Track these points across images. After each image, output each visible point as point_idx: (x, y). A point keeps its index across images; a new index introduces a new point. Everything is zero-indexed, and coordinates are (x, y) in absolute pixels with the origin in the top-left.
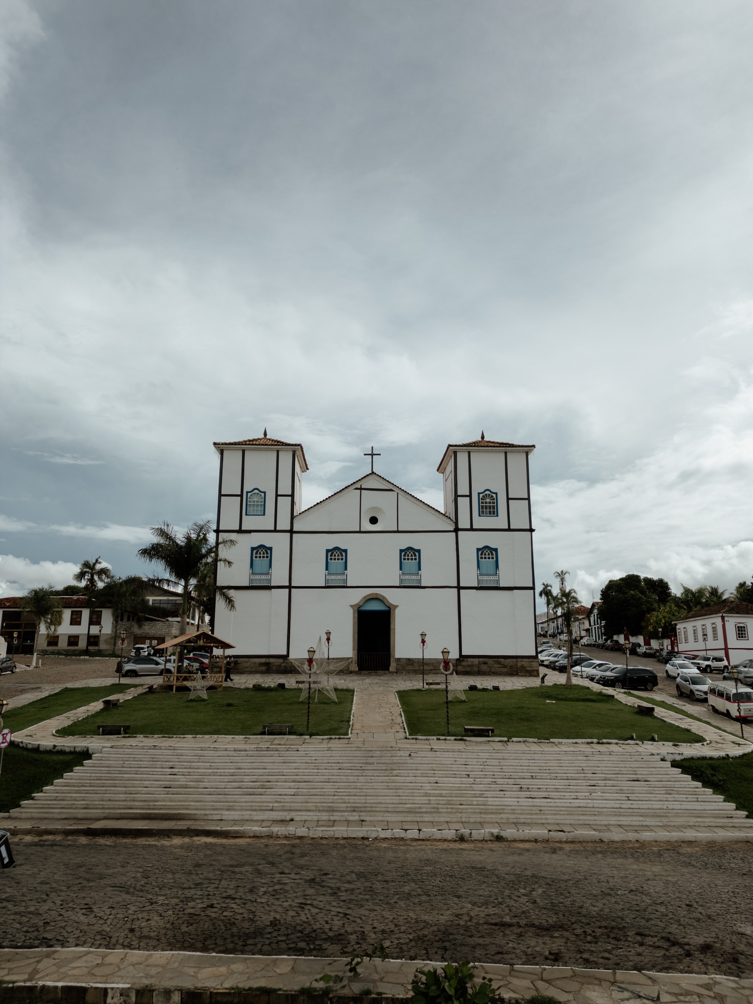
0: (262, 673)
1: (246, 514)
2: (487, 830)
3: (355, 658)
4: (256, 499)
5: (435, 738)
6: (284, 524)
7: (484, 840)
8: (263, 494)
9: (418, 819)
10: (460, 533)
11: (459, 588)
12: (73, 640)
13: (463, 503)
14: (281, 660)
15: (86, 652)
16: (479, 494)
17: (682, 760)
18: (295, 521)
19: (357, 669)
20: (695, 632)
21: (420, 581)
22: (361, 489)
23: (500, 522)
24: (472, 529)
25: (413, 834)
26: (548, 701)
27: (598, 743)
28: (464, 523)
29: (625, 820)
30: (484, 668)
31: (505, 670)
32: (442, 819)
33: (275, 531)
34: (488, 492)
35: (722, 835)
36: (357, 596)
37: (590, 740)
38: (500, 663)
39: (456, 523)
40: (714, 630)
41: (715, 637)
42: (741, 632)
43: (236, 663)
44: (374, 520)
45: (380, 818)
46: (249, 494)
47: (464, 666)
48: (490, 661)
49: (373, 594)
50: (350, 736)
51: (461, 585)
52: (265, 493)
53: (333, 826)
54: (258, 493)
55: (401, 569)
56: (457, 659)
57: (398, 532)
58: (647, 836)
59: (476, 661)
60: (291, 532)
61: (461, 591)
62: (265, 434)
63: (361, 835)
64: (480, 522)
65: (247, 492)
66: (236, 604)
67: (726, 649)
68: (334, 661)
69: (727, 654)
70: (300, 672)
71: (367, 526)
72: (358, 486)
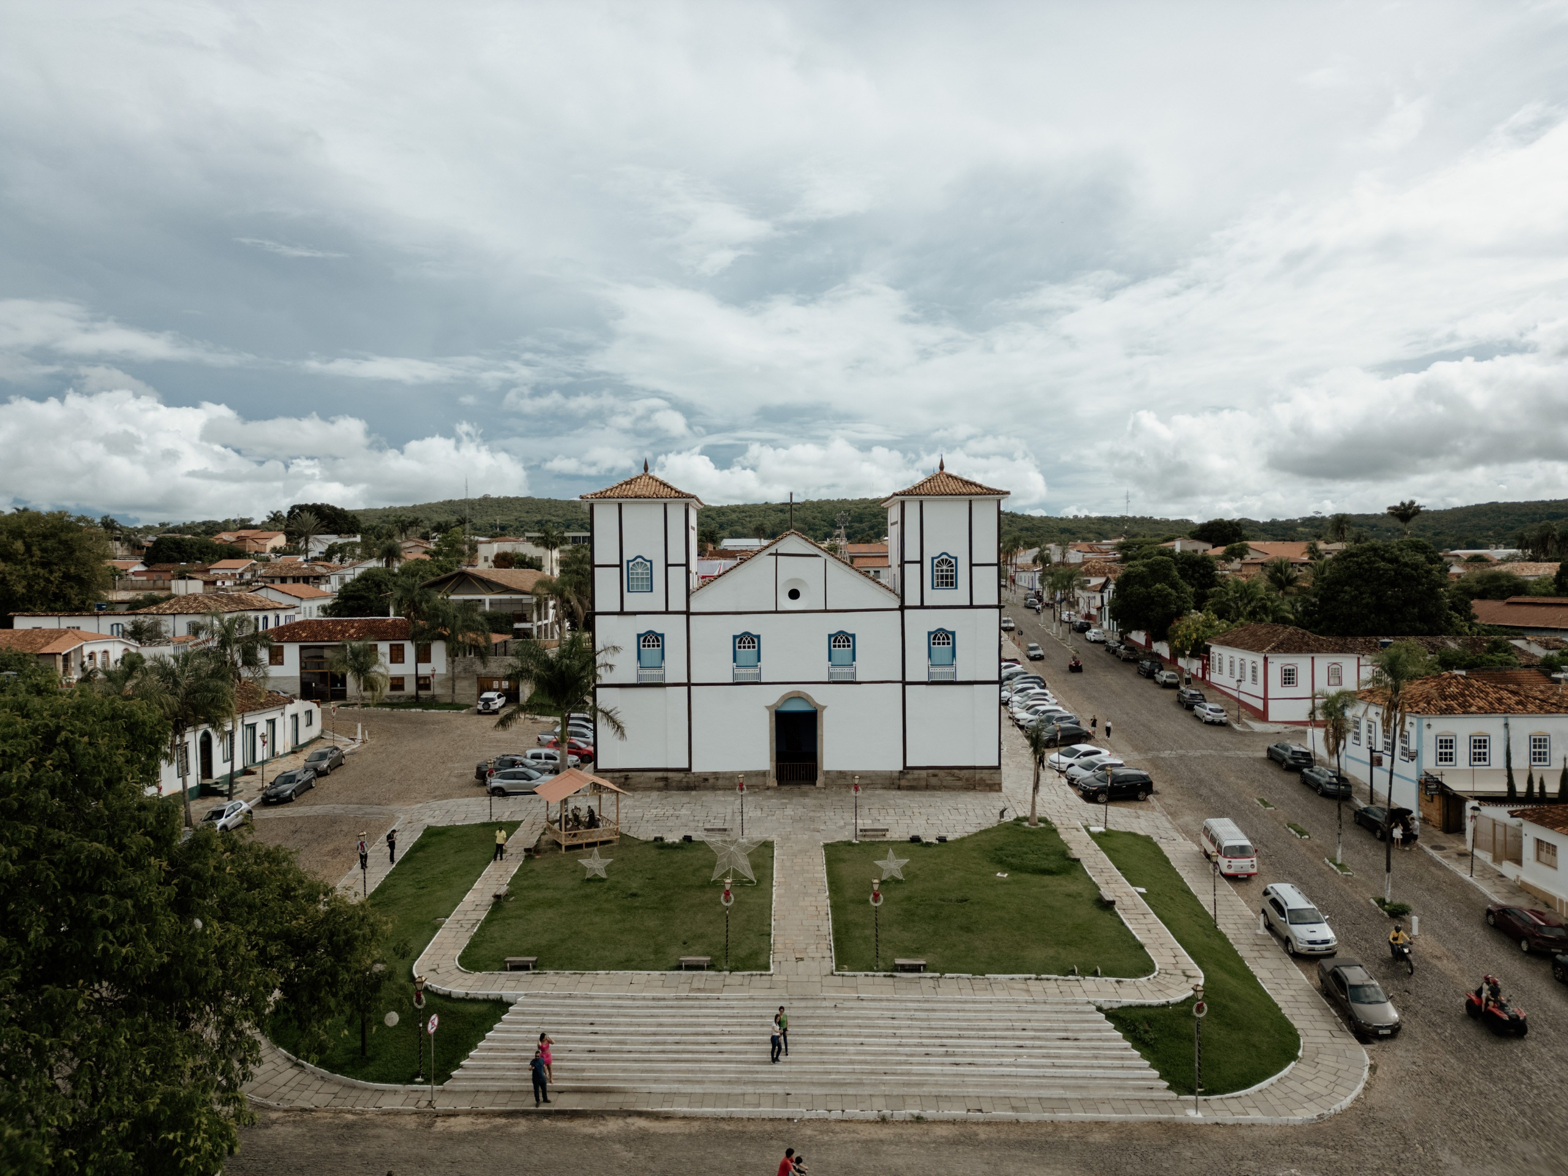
0: (659, 789)
1: (629, 591)
2: (909, 1111)
3: (773, 772)
4: (640, 571)
5: (863, 973)
6: (677, 602)
7: (905, 1122)
8: (648, 564)
9: (843, 1092)
11: (904, 683)
12: (397, 683)
13: (912, 571)
14: (682, 775)
15: (416, 701)
16: (933, 559)
18: (692, 598)
19: (776, 784)
20: (1232, 664)
21: (854, 674)
22: (777, 554)
23: (960, 595)
24: (922, 606)
25: (836, 1114)
26: (999, 874)
27: (1037, 979)
28: (912, 598)
29: (1044, 1093)
30: (934, 781)
31: (959, 783)
32: (866, 1093)
33: (667, 612)
34: (944, 557)
36: (773, 696)
37: (1028, 976)
38: (953, 775)
39: (902, 598)
40: (1254, 670)
41: (1254, 679)
42: (1289, 678)
43: (627, 778)
44: (794, 596)
45: (805, 1092)
46: (631, 564)
47: (909, 780)
48: (941, 773)
49: (794, 692)
50: (772, 972)
51: (908, 679)
52: (651, 562)
53: (759, 1105)
54: (642, 563)
55: (830, 660)
56: (901, 772)
57: (826, 611)
58: (1062, 1116)
59: (924, 773)
60: (688, 613)
61: (908, 687)
62: (646, 467)
63: (786, 1116)
64: (934, 597)
65: (628, 562)
66: (626, 732)
67: (1265, 699)
68: (748, 774)
69: (1266, 705)
70: (706, 788)
71: (787, 604)
72: (772, 550)
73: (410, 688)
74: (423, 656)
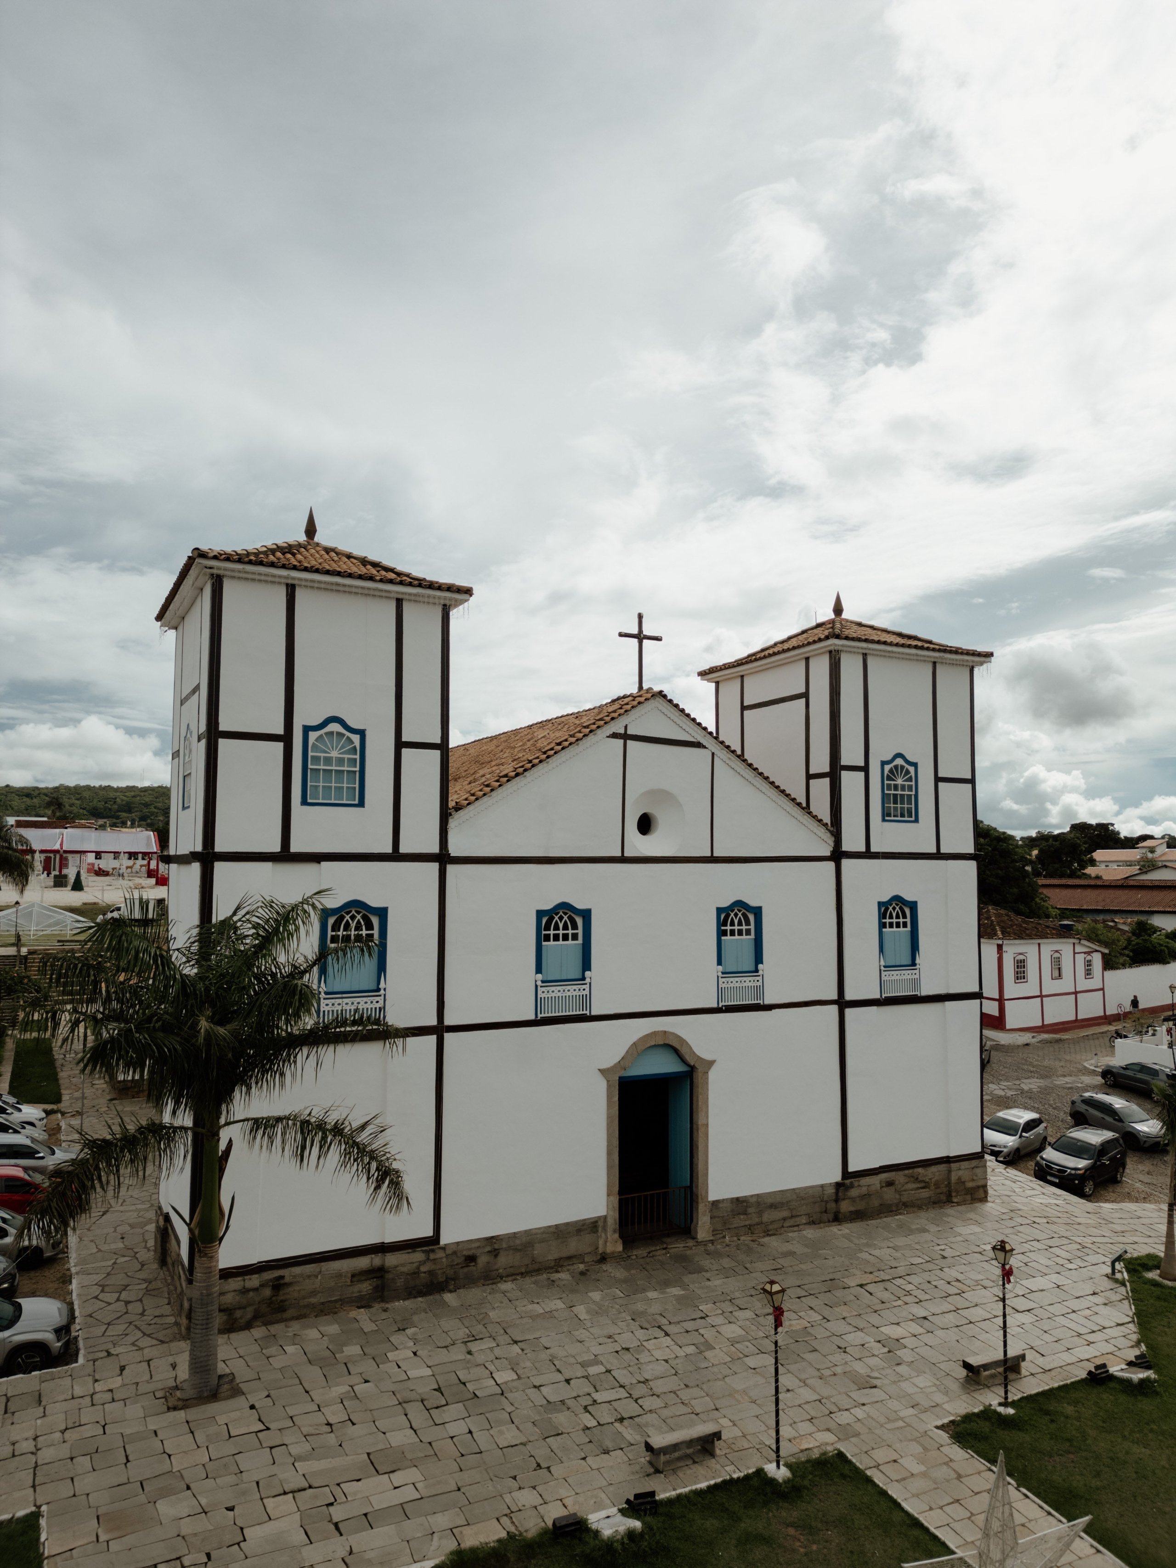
0: (363, 1303)
1: (304, 802)
3: (613, 1218)
4: (334, 754)
6: (421, 835)
8: (356, 738)
10: (846, 863)
11: (842, 1004)
13: (852, 786)
14: (418, 1256)
16: (883, 763)
18: (452, 824)
19: (620, 1248)
21: (761, 990)
22: (626, 737)
23: (922, 835)
24: (868, 854)
28: (852, 837)
30: (889, 1196)
31: (925, 1194)
33: (396, 856)
34: (899, 762)
36: (617, 1042)
38: (917, 1180)
39: (837, 836)
43: (278, 1285)
44: (645, 825)
46: (313, 736)
47: (853, 1200)
48: (899, 1177)
49: (655, 1033)
51: (849, 996)
52: (362, 733)
54: (340, 735)
55: (719, 963)
56: (838, 1185)
57: (712, 859)
59: (875, 1181)
60: (443, 859)
61: (848, 1012)
62: (311, 530)
64: (885, 835)
65: (307, 729)
68: (560, 1232)
69: (1002, 1009)
70: (471, 1282)
71: (639, 845)
72: (617, 727)
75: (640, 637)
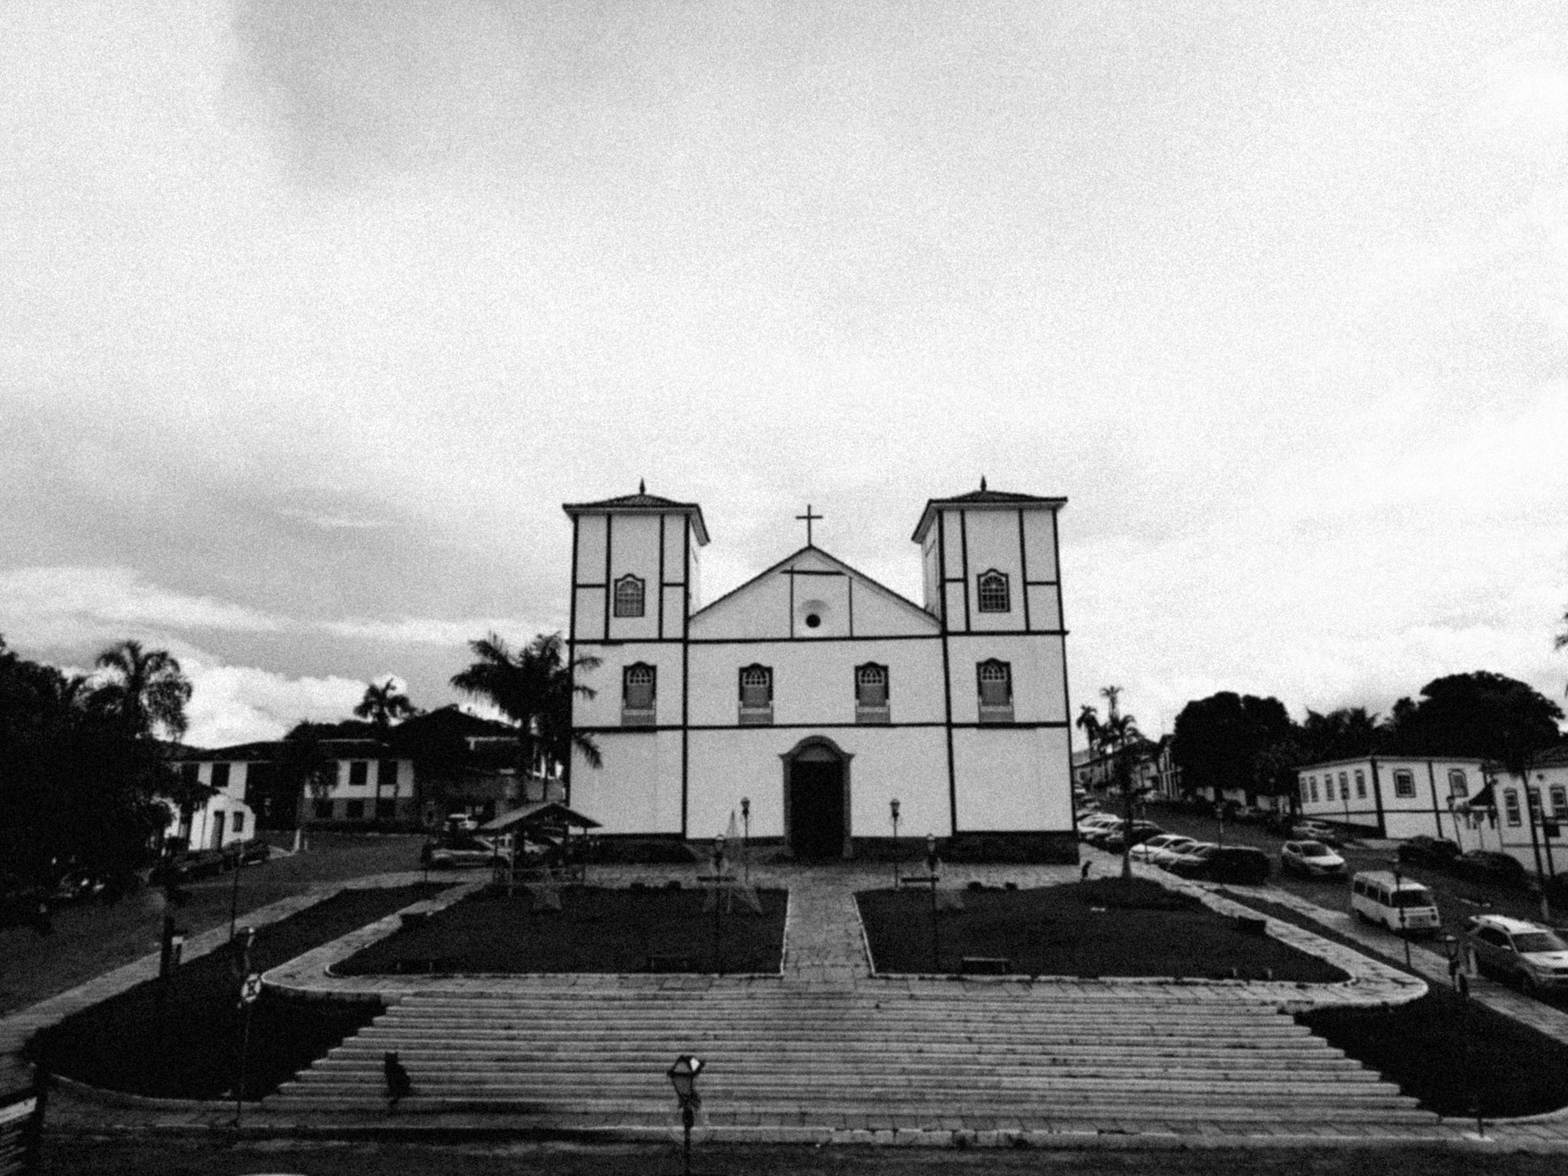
0: (645, 862)
1: (616, 615)
2: (1002, 1131)
3: (787, 838)
4: (630, 591)
5: (916, 976)
6: (673, 629)
7: (997, 1148)
8: (640, 584)
9: (892, 1111)
10: (951, 640)
11: (950, 725)
12: (355, 806)
13: (954, 591)
14: (672, 842)
15: (373, 826)
16: (979, 576)
17: (1312, 1012)
18: (692, 625)
19: (792, 855)
20: (1329, 783)
21: (888, 715)
23: (1014, 619)
24: (968, 632)
25: (883, 1136)
26: (1094, 909)
27: (1176, 984)
28: (955, 622)
29: (1220, 1114)
30: (992, 851)
32: (931, 1112)
33: (661, 640)
34: (993, 574)
35: (1378, 1137)
36: (789, 741)
37: (1162, 979)
38: (1016, 844)
39: (943, 623)
40: (1360, 781)
41: (1362, 791)
42: (1404, 786)
44: (813, 621)
45: (834, 1110)
46: (620, 584)
47: (960, 850)
48: (1002, 841)
49: (813, 737)
50: (782, 973)
51: (954, 721)
52: (643, 581)
53: (758, 1124)
54: (632, 583)
55: (857, 698)
56: (949, 838)
57: (852, 638)
58: (1257, 1139)
59: (979, 840)
60: (685, 641)
61: (955, 731)
62: (642, 488)
63: (802, 1138)
64: (983, 621)
65: (617, 581)
67: (1380, 812)
68: (755, 842)
69: (1381, 820)
71: (803, 630)
72: (788, 567)
73: (369, 813)
74: (387, 776)
75: (809, 518)
